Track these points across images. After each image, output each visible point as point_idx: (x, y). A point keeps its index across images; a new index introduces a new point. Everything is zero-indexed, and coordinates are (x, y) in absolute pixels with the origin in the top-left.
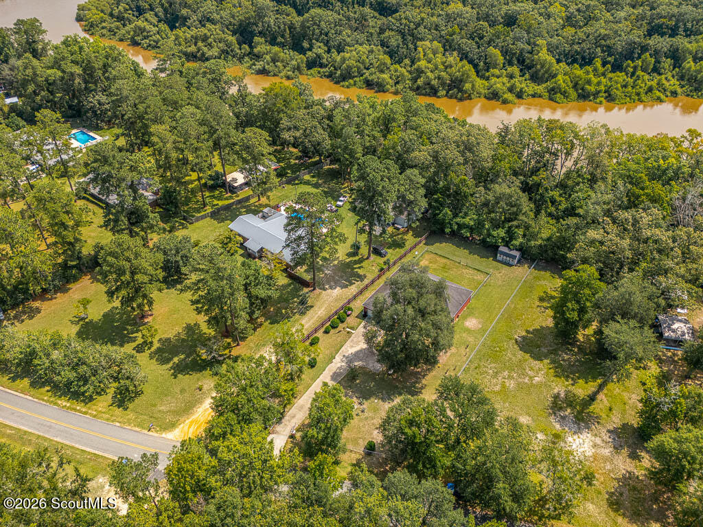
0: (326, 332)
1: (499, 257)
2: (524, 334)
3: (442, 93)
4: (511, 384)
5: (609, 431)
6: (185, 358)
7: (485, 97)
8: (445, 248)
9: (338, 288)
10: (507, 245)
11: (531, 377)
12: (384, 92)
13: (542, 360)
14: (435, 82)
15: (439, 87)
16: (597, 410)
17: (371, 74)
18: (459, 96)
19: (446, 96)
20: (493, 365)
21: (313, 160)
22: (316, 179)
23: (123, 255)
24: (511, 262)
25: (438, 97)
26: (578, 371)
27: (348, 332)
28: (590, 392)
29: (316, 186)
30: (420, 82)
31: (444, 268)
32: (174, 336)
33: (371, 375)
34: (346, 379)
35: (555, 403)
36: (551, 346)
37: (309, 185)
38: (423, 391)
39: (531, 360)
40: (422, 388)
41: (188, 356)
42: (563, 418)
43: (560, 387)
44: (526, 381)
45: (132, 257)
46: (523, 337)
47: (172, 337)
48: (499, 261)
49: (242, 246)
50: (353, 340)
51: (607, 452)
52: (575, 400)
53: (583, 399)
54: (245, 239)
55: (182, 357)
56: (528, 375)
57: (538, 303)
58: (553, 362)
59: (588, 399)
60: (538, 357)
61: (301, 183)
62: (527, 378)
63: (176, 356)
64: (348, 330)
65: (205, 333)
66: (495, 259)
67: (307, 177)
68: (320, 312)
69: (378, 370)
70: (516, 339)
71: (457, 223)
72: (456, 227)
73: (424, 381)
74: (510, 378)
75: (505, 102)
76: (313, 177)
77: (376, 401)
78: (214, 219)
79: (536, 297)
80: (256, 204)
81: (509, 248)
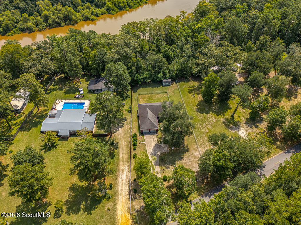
0: (135, 149)
1: (164, 84)
2: (196, 107)
3: (63, 24)
4: (209, 127)
5: (245, 124)
6: (86, 203)
7: (83, 20)
8: (141, 90)
9: (120, 129)
10: (165, 79)
11: (212, 121)
12: (33, 32)
13: (209, 113)
14: (57, 20)
15: (60, 22)
16: (237, 120)
17: (22, 25)
18: (72, 23)
19: (66, 25)
20: (199, 124)
21: (45, 78)
22: (56, 86)
23: (28, 176)
24: (169, 84)
25: (62, 26)
26: (221, 110)
27: (143, 144)
28: (230, 115)
29: (60, 89)
30: (50, 21)
31: (150, 98)
32: (69, 197)
33: (167, 154)
34: (161, 162)
35: (225, 125)
36: (207, 107)
37: (56, 90)
38: (188, 147)
39: (207, 115)
40: (187, 146)
41: (86, 201)
42: (232, 128)
43: (222, 119)
44: (212, 123)
45: (33, 174)
46: (197, 109)
47: (68, 198)
48: (164, 86)
49: (58, 136)
50: (148, 146)
51: (250, 130)
52: (229, 120)
53: (231, 118)
54: (57, 132)
55: (84, 203)
56: (211, 121)
57: (190, 95)
58: (213, 112)
59: (232, 117)
60: (208, 113)
61: (51, 91)
62: (212, 122)
63: (80, 205)
64: (142, 143)
65: (83, 186)
66: (163, 86)
67: (52, 87)
68: (123, 144)
69: (168, 151)
70: (196, 111)
71: (142, 78)
72: (142, 80)
73: (186, 144)
74: (207, 125)
75: (93, 20)
76: (54, 86)
77: (179, 162)
78: (24, 131)
79: (187, 93)
80: (39, 112)
81: (166, 79)
